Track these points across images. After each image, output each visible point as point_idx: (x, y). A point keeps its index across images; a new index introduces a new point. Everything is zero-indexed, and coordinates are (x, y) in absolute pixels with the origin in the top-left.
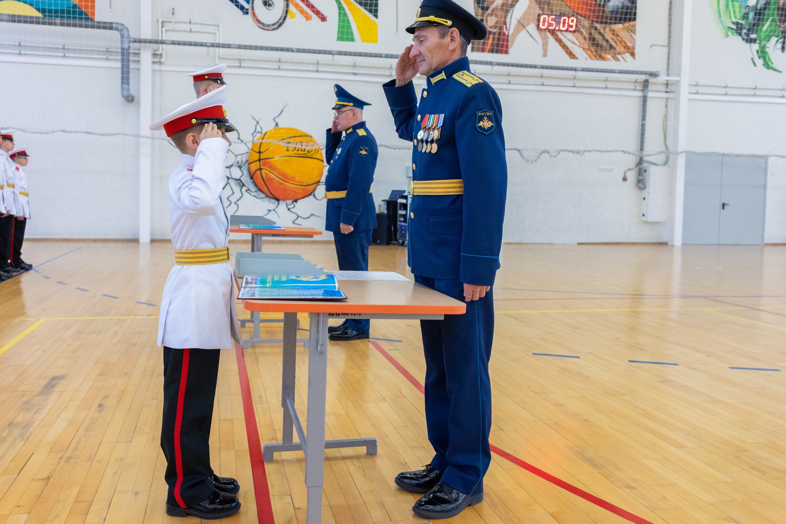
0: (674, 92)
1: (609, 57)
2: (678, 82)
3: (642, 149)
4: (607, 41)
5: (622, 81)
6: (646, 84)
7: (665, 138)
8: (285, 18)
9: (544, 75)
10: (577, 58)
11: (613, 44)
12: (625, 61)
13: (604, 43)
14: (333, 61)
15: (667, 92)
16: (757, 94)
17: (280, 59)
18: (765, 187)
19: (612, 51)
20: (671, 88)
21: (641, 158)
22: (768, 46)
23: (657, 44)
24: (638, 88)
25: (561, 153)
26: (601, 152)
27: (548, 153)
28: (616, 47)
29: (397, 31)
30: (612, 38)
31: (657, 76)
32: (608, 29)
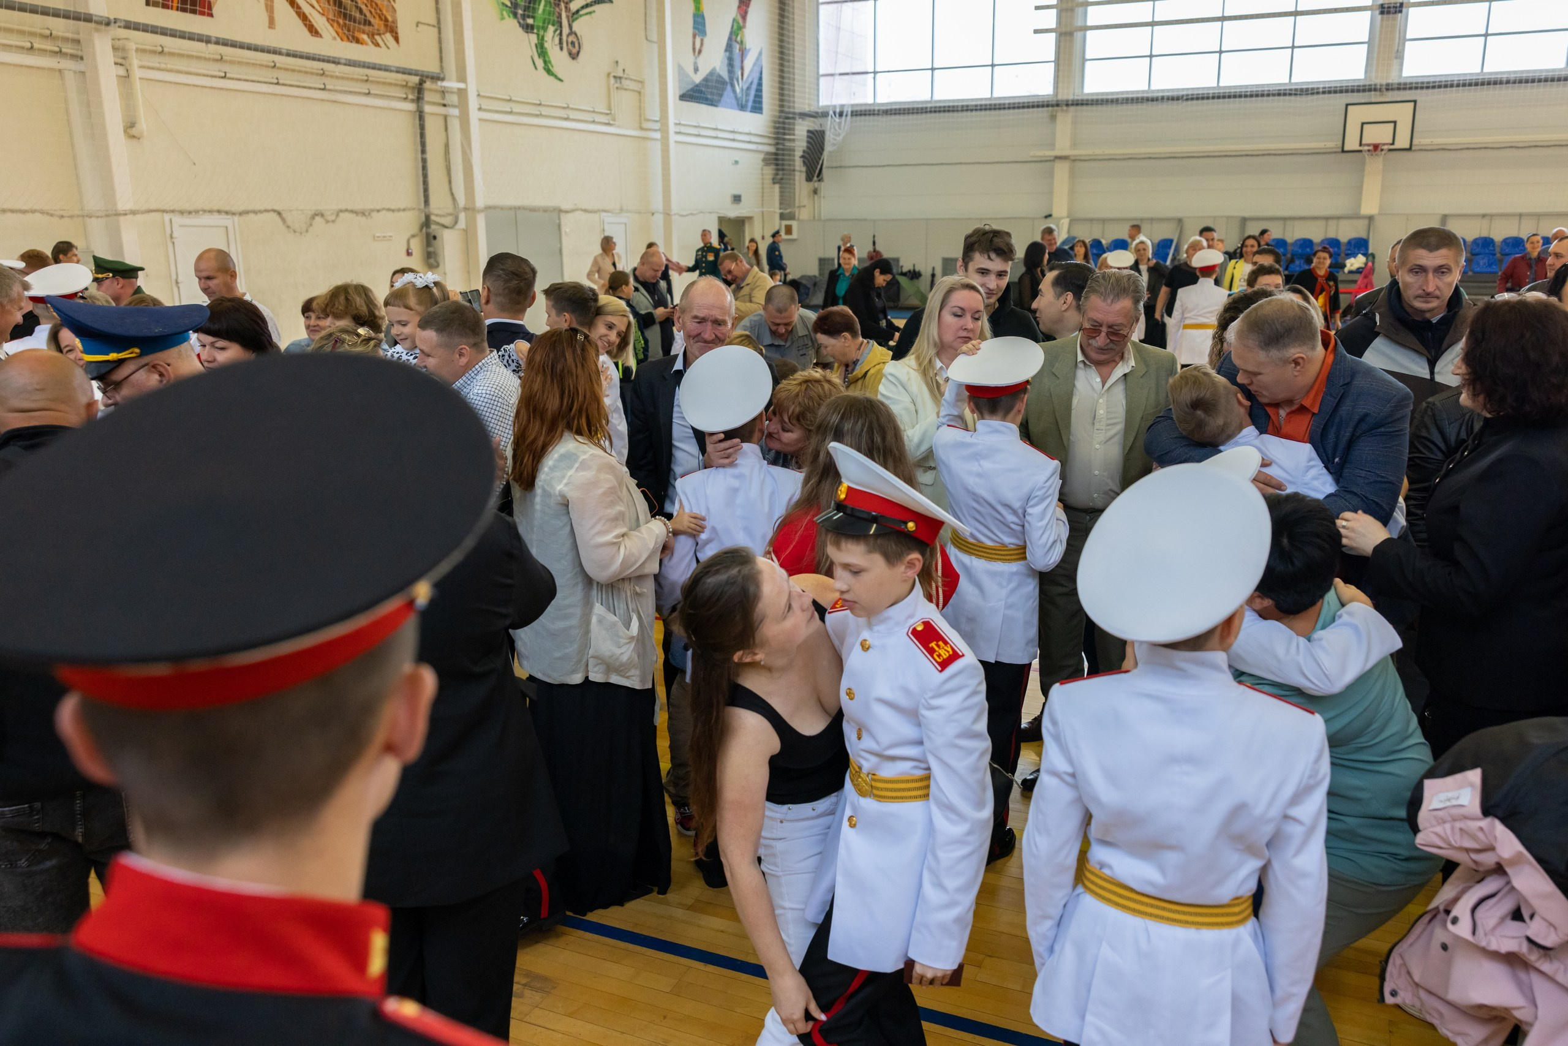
0: (454, 107)
1: (365, 37)
2: (462, 93)
3: (427, 201)
4: (361, 11)
5: (384, 83)
6: (419, 90)
7: (450, 186)
9: (278, 65)
10: (319, 35)
11: (370, 17)
12: (388, 48)
13: (358, 15)
15: (444, 105)
16: (543, 113)
19: (367, 28)
20: (454, 99)
21: (427, 217)
22: (546, 39)
23: (423, 21)
24: (410, 97)
25: (341, 215)
26: (393, 211)
27: (322, 215)
28: (372, 20)
30: (365, 4)
31: (441, 80)
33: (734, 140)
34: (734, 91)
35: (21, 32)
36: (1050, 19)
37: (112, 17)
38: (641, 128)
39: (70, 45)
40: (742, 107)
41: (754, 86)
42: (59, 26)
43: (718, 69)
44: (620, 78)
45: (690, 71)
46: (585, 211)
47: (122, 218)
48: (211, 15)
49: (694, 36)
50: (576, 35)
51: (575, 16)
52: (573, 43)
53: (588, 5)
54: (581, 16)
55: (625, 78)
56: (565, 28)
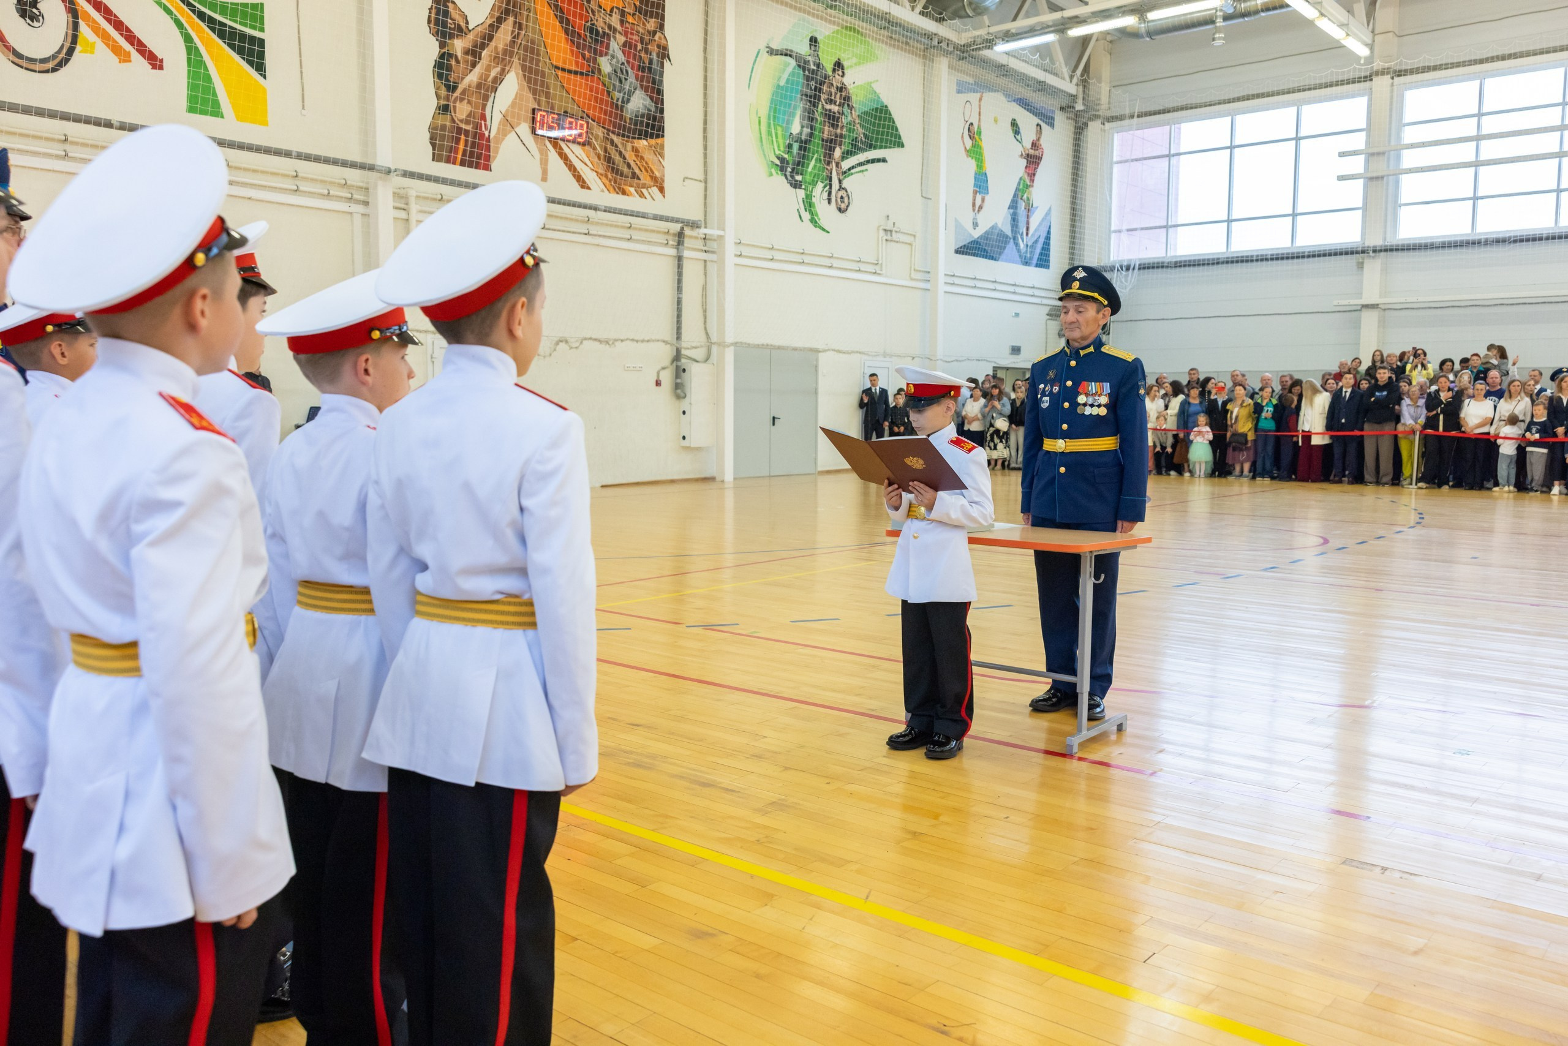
0: (713, 252)
1: (632, 190)
2: (721, 237)
3: (679, 337)
4: (629, 166)
5: (647, 230)
6: (680, 235)
7: (705, 322)
8: (71, 52)
10: (589, 188)
11: (637, 171)
12: (654, 200)
13: (625, 170)
15: (706, 251)
16: (806, 260)
17: (65, 134)
18: (816, 393)
19: (636, 181)
20: (713, 245)
21: (678, 351)
22: (813, 194)
23: (689, 177)
24: (671, 242)
25: (585, 342)
26: (637, 341)
27: (567, 342)
28: (639, 173)
29: (303, 108)
30: (634, 161)
31: (698, 227)
32: (629, 145)
33: (1014, 293)
34: (1017, 245)
35: (319, 181)
36: (1357, 165)
37: (393, 168)
38: (912, 279)
39: (361, 192)
40: (1026, 263)
41: (1042, 240)
42: (354, 176)
43: (1000, 225)
44: (891, 231)
45: (969, 226)
46: (839, 351)
48: (489, 169)
49: (975, 193)
50: (847, 192)
52: (842, 197)
53: (861, 164)
54: (852, 174)
55: (896, 232)
56: (835, 185)
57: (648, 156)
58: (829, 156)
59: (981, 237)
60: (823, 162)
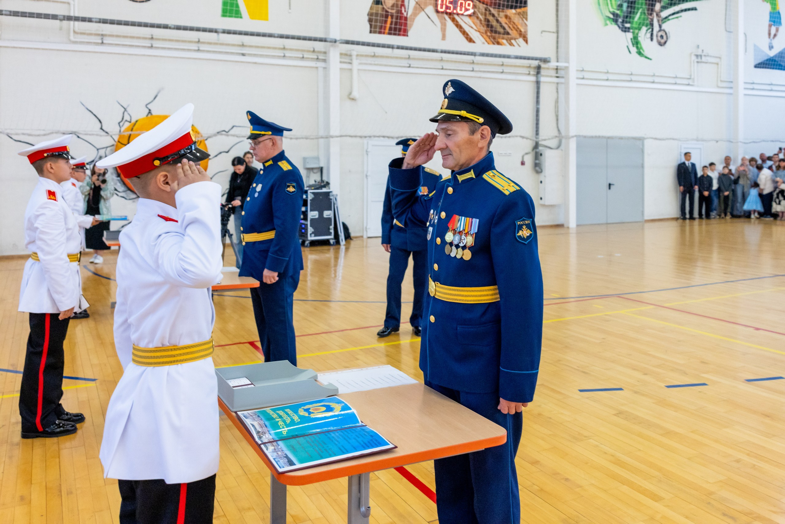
0: (562, 77)
1: (504, 41)
2: (567, 68)
3: (537, 133)
5: (515, 67)
6: (538, 69)
7: (557, 122)
9: (444, 59)
10: (474, 42)
11: (507, 29)
12: (519, 46)
13: (501, 30)
14: (218, 40)
15: (557, 77)
16: (633, 79)
17: (152, 35)
18: (643, 167)
19: (506, 36)
20: (562, 73)
21: (537, 142)
22: (639, 35)
23: (546, 30)
24: (532, 73)
28: (510, 31)
29: (290, 9)
30: (506, 23)
31: (549, 62)
32: (502, 14)
35: (297, 50)
37: (338, 38)
38: (718, 87)
39: (322, 54)
42: (319, 46)
44: (701, 56)
45: (765, 48)
47: (331, 139)
48: (407, 36)
49: (770, 26)
51: (665, 20)
52: (662, 37)
53: (678, 12)
54: (669, 20)
55: (705, 56)
56: (656, 28)
57: (517, 20)
58: (651, 10)
59: (775, 56)
60: (647, 14)
